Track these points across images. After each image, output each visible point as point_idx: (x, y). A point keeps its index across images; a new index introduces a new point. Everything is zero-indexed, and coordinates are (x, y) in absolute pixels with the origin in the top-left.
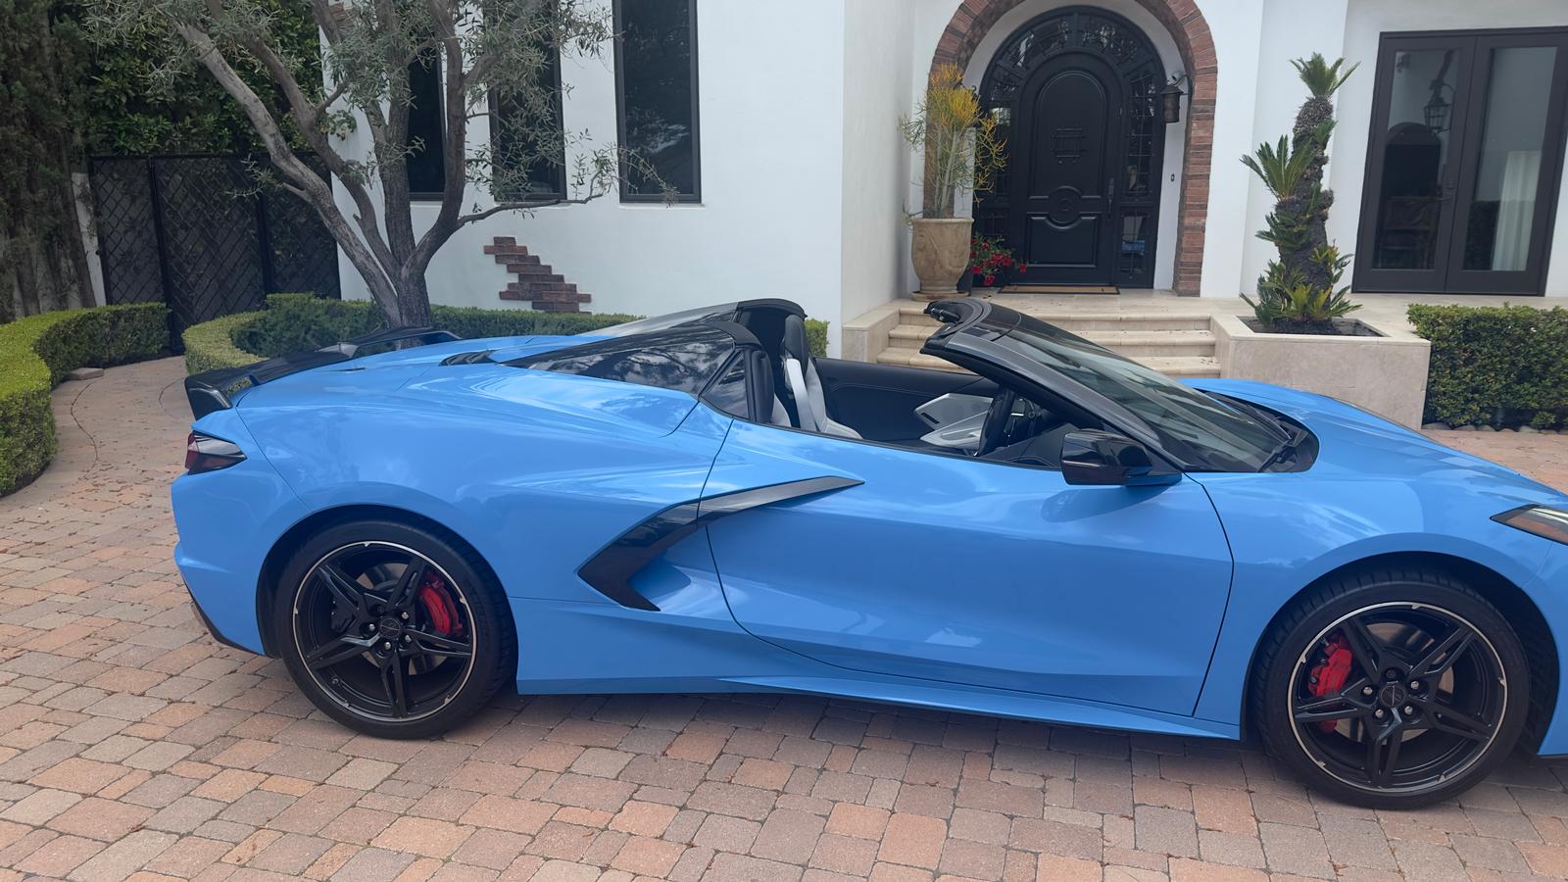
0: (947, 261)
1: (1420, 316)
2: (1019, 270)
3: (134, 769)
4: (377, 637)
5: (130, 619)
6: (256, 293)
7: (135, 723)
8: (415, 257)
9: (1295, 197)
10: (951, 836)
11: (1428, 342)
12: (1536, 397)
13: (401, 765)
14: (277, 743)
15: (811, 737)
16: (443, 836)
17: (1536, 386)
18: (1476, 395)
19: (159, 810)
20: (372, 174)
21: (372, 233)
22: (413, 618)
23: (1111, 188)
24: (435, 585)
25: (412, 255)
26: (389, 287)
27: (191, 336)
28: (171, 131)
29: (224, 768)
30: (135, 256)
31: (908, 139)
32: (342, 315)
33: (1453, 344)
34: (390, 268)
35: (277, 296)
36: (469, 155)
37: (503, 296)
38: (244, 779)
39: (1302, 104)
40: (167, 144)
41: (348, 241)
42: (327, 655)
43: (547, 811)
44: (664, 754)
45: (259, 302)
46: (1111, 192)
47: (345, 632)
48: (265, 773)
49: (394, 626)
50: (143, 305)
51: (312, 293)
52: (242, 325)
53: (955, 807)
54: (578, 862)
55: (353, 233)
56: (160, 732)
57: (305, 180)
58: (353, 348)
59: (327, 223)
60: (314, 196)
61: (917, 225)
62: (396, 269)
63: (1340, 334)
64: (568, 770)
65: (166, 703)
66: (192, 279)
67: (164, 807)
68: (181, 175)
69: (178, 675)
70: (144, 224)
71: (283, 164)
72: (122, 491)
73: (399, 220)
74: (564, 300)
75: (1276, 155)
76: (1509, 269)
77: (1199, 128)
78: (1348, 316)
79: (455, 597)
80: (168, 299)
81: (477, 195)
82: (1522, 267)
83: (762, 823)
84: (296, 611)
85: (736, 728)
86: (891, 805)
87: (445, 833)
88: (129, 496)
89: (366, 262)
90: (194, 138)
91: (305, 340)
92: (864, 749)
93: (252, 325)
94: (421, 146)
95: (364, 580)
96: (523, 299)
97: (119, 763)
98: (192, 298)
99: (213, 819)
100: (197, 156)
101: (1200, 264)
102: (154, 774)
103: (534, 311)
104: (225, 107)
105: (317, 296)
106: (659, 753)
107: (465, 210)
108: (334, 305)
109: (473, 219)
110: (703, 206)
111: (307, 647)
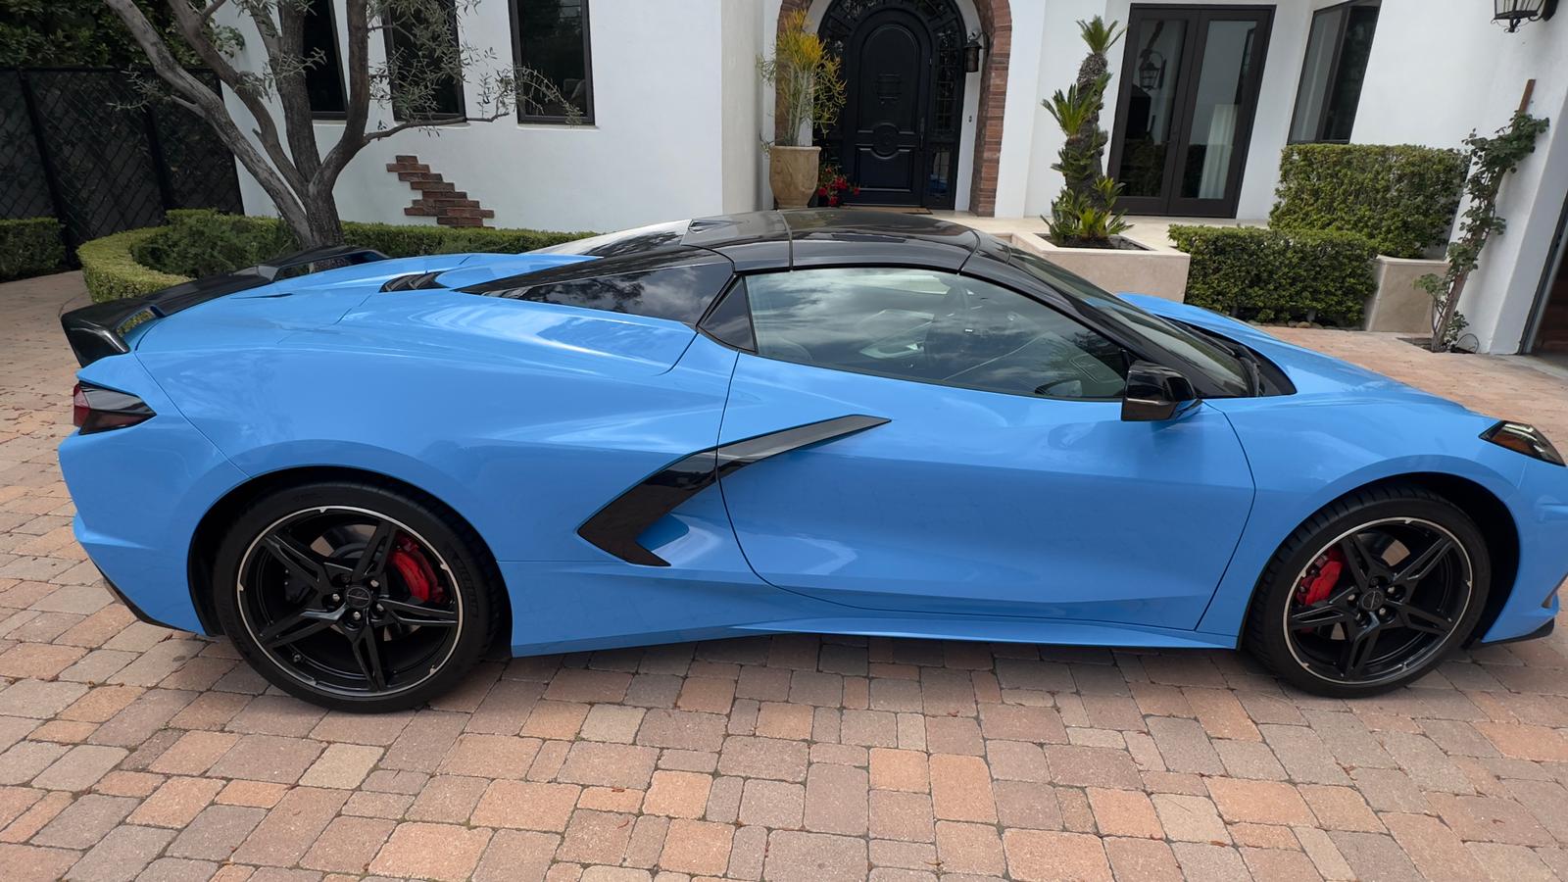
0: (800, 185)
1: (1180, 234)
2: (852, 192)
3: (49, 791)
4: (342, 610)
5: (34, 578)
6: (156, 209)
7: (48, 720)
8: (321, 173)
9: (1079, 136)
10: (995, 777)
11: (1189, 255)
12: (1262, 298)
13: (387, 748)
14: (233, 732)
15: (818, 670)
16: (456, 847)
17: (1262, 289)
18: (1220, 297)
19: (85, 851)
20: (270, 86)
21: (274, 149)
22: (385, 587)
23: (922, 126)
24: (407, 548)
25: (318, 171)
26: (296, 203)
27: (85, 252)
28: (42, 43)
29: (168, 777)
30: (18, 171)
31: (764, 76)
32: (248, 231)
33: (1207, 257)
34: (297, 185)
35: (177, 211)
36: (371, 72)
37: (408, 212)
38: (195, 790)
39: (1084, 59)
40: (39, 56)
41: (249, 156)
42: (285, 633)
43: (566, 797)
44: (676, 706)
45: (157, 217)
46: (922, 130)
47: (303, 604)
48: (223, 778)
49: (362, 596)
50: (32, 221)
51: (214, 209)
52: (143, 241)
53: (985, 740)
54: (621, 866)
55: (252, 148)
56: (82, 730)
57: (196, 93)
58: (275, 270)
59: (224, 138)
60: (207, 110)
61: (774, 153)
62: (303, 186)
63: (1113, 248)
64: (578, 738)
65: (86, 688)
66: (84, 194)
67: (93, 846)
68: (59, 89)
69: (99, 648)
70: (23, 139)
71: (169, 75)
72: (20, 420)
73: (302, 138)
74: (468, 216)
75: (1066, 100)
76: (1210, 197)
77: (997, 77)
78: (1123, 234)
79: (436, 564)
80: (60, 212)
81: (380, 113)
82: (1220, 196)
83: (804, 784)
84: (240, 588)
85: (741, 666)
86: (924, 746)
87: (457, 843)
88: (27, 425)
89: (270, 178)
90: (69, 53)
91: (212, 256)
92: (873, 678)
93: (154, 241)
94: (321, 58)
95: (321, 546)
96: (428, 215)
97: (27, 784)
98: (87, 214)
99: (161, 856)
100: (75, 70)
101: (995, 190)
102: (76, 796)
103: (440, 226)
104: (100, 22)
105: (219, 212)
106: (671, 706)
107: (370, 127)
108: (239, 221)
109: (379, 136)
110: (597, 128)
111: (258, 622)
